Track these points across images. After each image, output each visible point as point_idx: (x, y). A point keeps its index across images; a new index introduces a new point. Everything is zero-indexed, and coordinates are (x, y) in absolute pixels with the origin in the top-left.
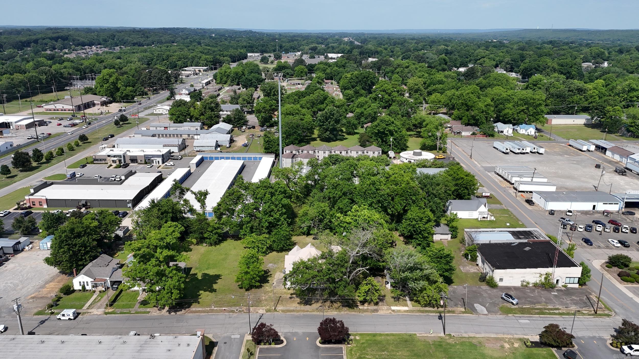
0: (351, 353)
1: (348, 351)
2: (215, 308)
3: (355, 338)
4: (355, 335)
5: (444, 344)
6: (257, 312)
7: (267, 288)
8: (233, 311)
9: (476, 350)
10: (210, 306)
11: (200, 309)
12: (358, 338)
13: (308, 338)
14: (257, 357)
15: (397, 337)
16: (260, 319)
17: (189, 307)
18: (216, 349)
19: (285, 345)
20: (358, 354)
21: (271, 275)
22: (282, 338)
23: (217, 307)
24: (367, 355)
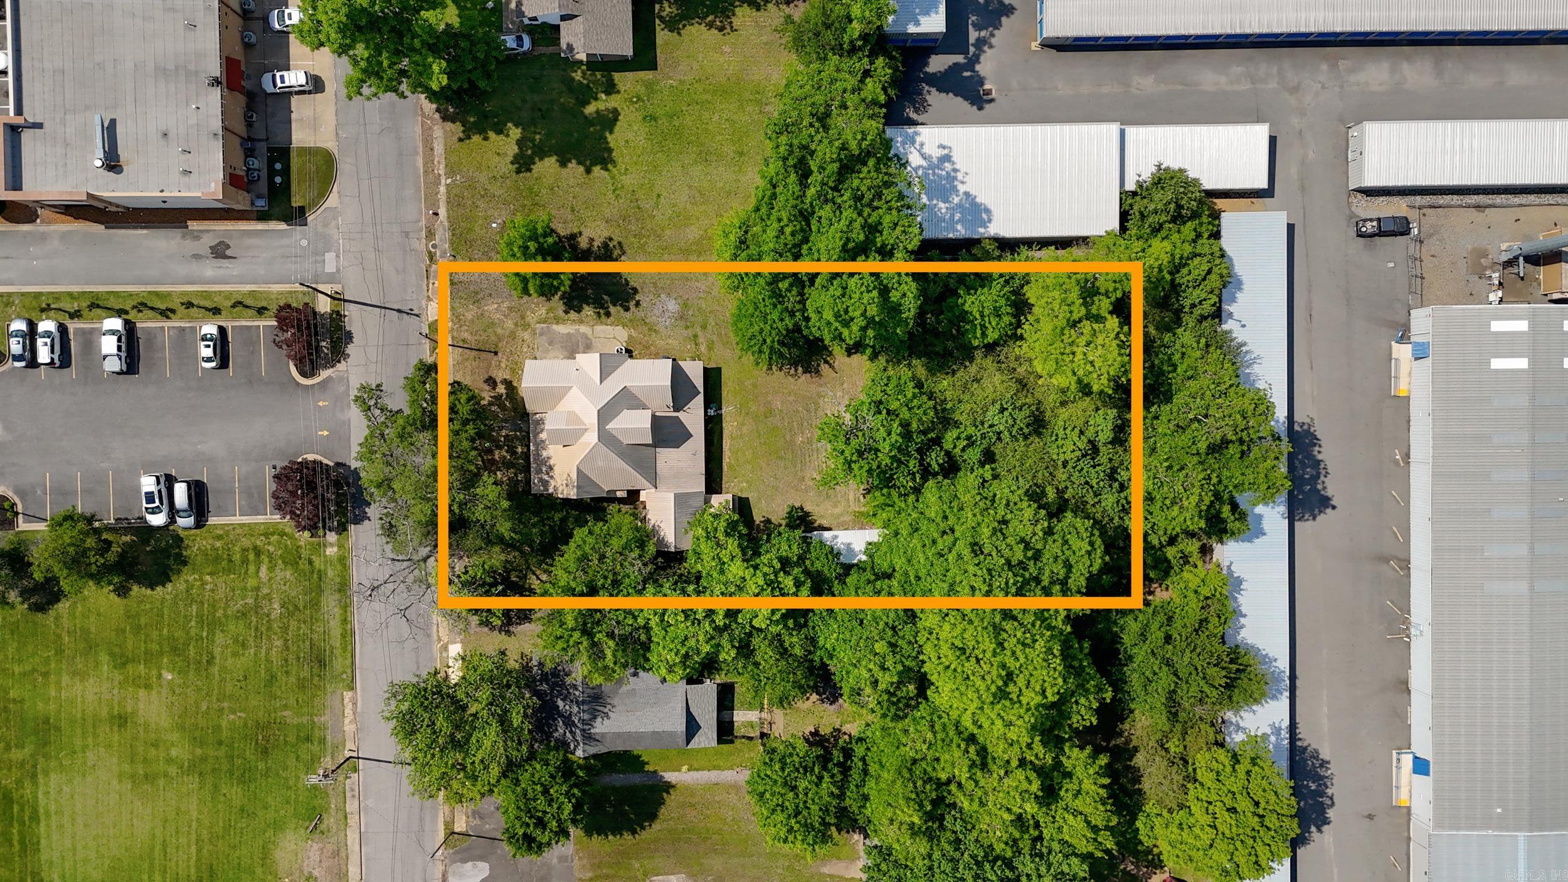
0: (273, 534)
1: (281, 527)
2: (442, 189)
3: (332, 545)
4: (340, 546)
5: (315, 748)
6: (429, 299)
7: (543, 311)
8: (430, 234)
9: (295, 816)
10: (451, 171)
11: (439, 148)
12: (331, 551)
13: (326, 433)
14: (256, 323)
15: (337, 642)
16: (399, 311)
17: (445, 118)
18: (283, 226)
19: (298, 384)
20: (271, 549)
21: (608, 314)
22: (325, 374)
23: (448, 192)
24: (271, 569)
